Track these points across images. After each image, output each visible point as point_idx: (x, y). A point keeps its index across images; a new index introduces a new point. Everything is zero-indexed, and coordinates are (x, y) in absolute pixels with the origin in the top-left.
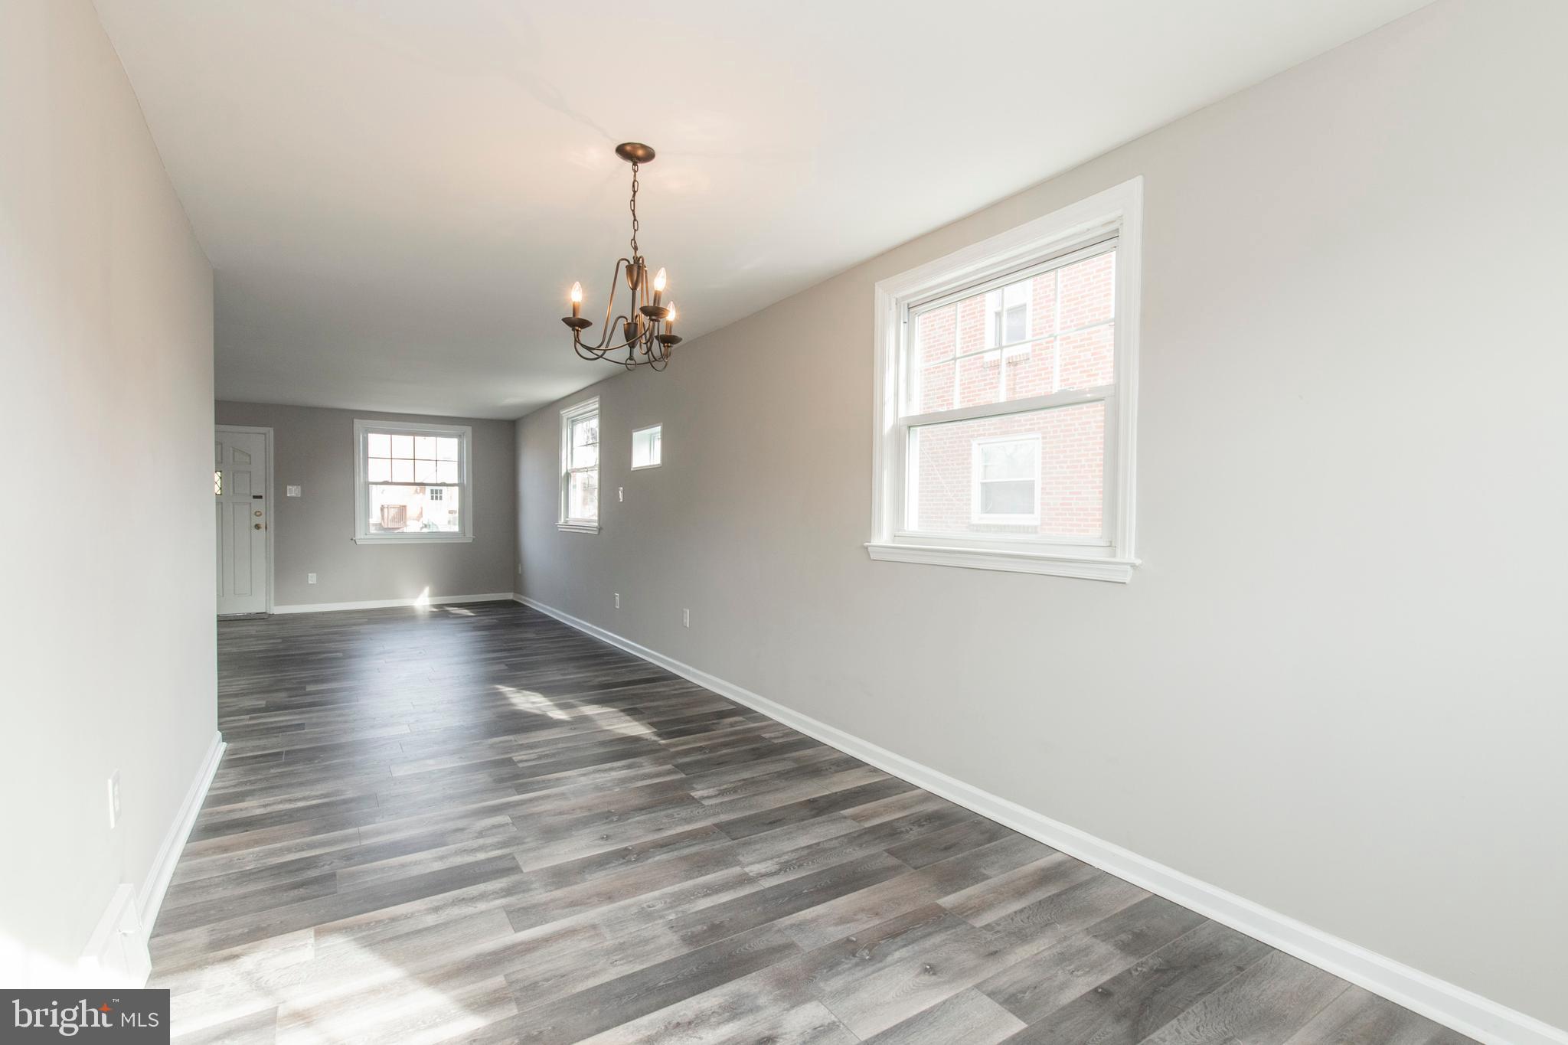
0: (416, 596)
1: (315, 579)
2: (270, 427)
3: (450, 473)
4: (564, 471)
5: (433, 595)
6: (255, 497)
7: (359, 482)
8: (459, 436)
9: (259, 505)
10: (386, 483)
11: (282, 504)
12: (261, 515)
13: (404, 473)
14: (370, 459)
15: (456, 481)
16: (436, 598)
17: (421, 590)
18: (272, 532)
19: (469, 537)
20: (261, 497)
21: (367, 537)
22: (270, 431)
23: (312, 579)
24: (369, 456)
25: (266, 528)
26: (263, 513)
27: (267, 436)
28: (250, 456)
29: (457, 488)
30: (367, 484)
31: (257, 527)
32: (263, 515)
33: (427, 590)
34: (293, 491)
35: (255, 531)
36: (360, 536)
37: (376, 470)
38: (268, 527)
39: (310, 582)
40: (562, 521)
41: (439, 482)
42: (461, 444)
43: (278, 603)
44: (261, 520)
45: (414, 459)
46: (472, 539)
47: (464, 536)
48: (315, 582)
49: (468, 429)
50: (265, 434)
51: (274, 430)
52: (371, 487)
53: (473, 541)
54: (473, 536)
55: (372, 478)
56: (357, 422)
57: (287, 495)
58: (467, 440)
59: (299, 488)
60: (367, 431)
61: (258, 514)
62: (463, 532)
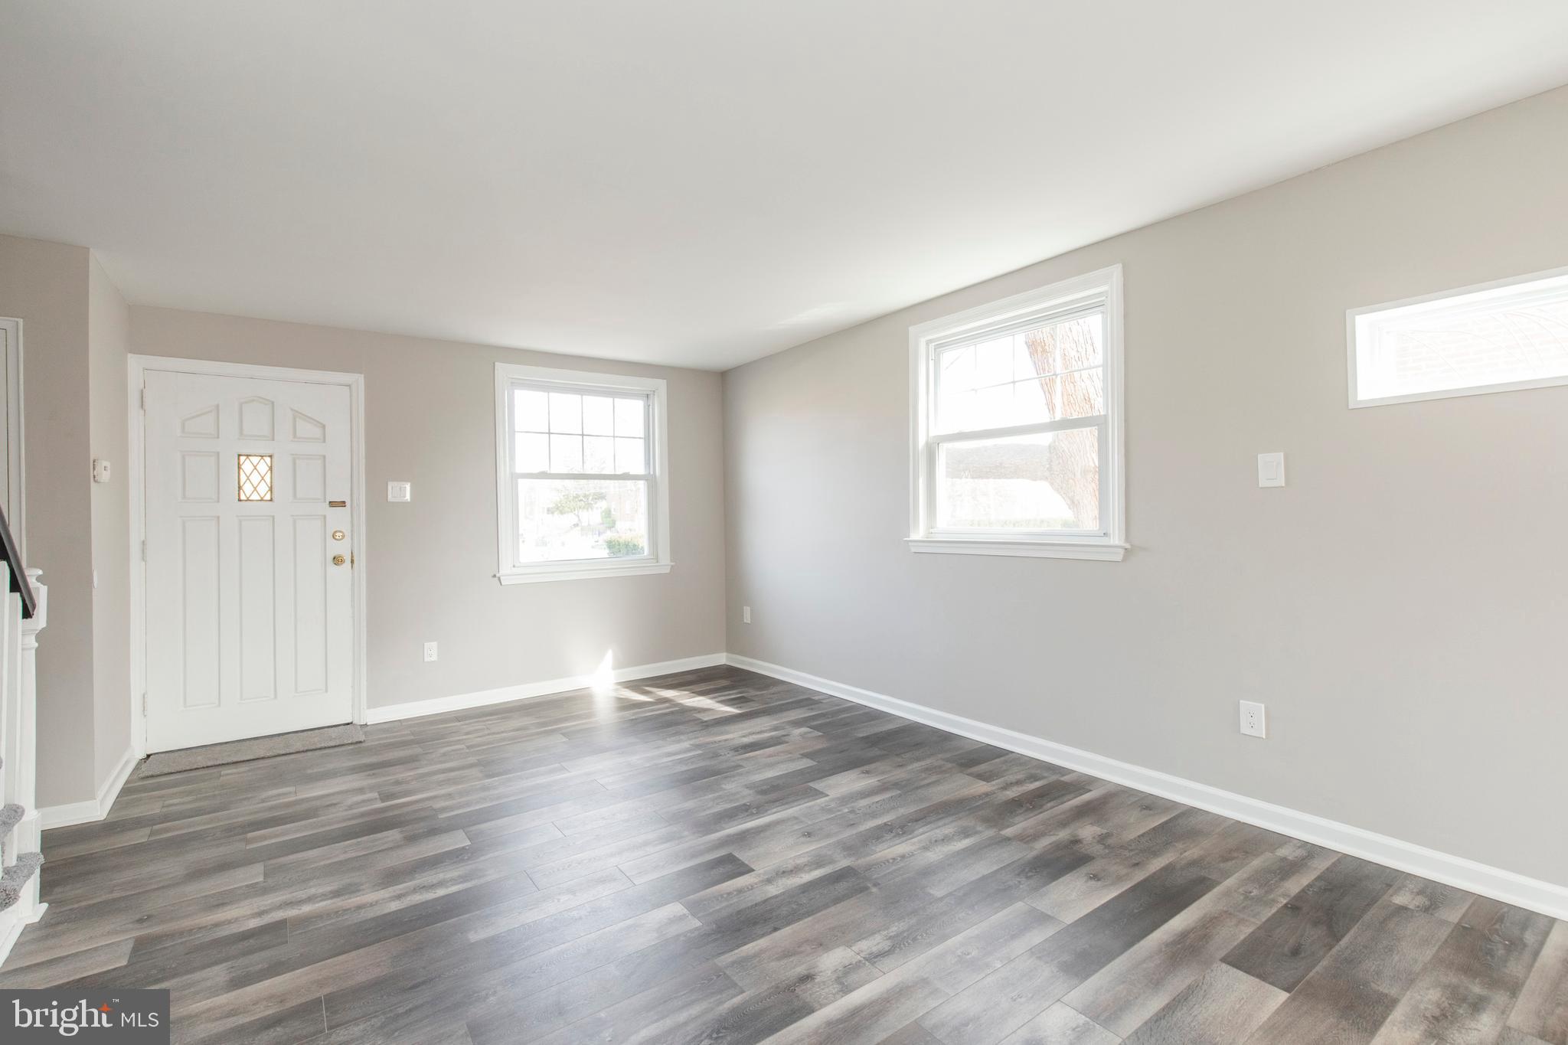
0: (594, 671)
1: (435, 652)
2: (361, 373)
3: (635, 457)
4: (922, 442)
5: (619, 665)
6: (332, 504)
7: (504, 473)
8: (646, 396)
9: (339, 519)
10: (544, 475)
11: (381, 516)
12: (343, 536)
13: (566, 458)
14: (517, 436)
15: (643, 471)
16: (622, 671)
17: (599, 660)
18: (363, 569)
19: (665, 563)
20: (343, 504)
21: (515, 570)
22: (358, 380)
23: (431, 651)
24: (518, 429)
25: (352, 561)
26: (348, 534)
27: (354, 389)
28: (324, 427)
30: (515, 477)
31: (337, 560)
32: (348, 539)
33: (609, 656)
34: (403, 492)
35: (333, 569)
36: (506, 569)
37: (527, 454)
38: (355, 559)
39: (426, 660)
40: (918, 533)
41: (619, 472)
42: (647, 408)
43: (373, 703)
44: (343, 548)
45: (583, 435)
46: (670, 567)
47: (657, 562)
48: (434, 658)
49: (661, 385)
50: (349, 386)
51: (365, 377)
52: (521, 481)
53: (671, 571)
54: (671, 561)
55: (521, 469)
56: (499, 368)
57: (391, 499)
58: (661, 405)
59: (413, 484)
60: (514, 384)
61: (337, 536)
62: (655, 556)
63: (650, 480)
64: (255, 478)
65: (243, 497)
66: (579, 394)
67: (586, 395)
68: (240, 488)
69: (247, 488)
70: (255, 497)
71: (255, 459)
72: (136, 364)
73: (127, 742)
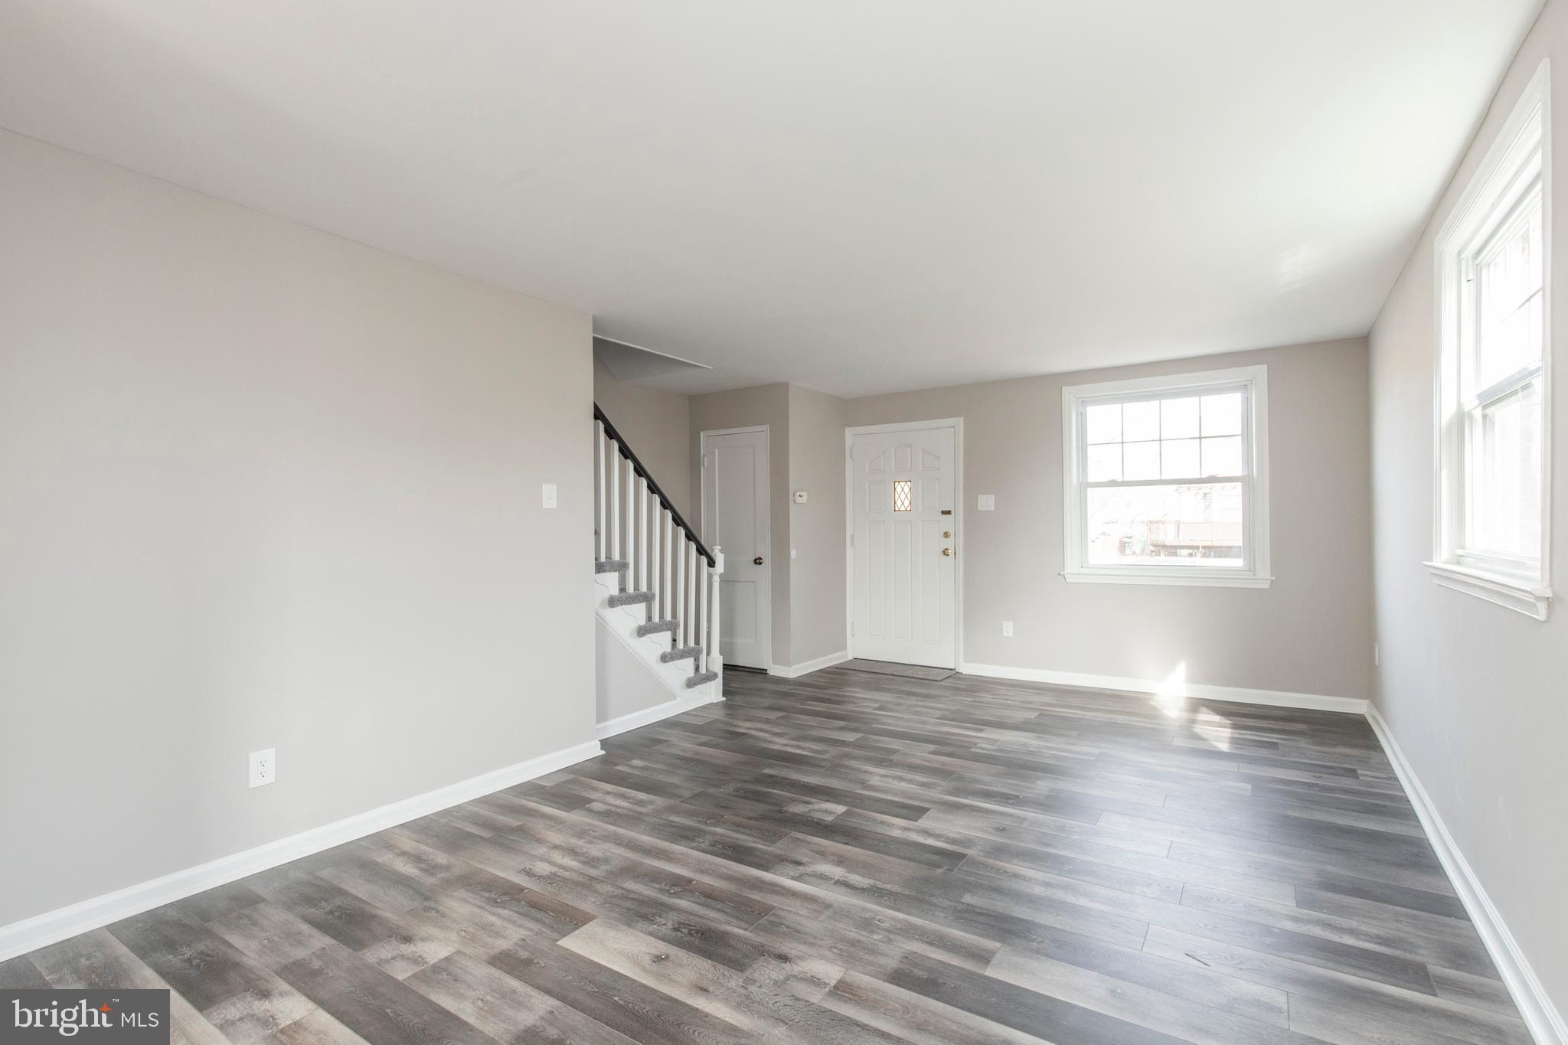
0: (1162, 680)
1: (1011, 630)
2: (960, 416)
3: (1228, 458)
5: (1193, 679)
6: (943, 513)
7: (1072, 479)
8: (1244, 388)
9: (947, 523)
10: (1113, 483)
11: (974, 520)
12: (949, 536)
13: (1142, 464)
14: (1089, 447)
15: (1237, 470)
16: (1197, 684)
17: (1171, 670)
18: (962, 560)
19: (1264, 577)
20: (949, 513)
21: (1083, 571)
22: (960, 422)
23: (1008, 629)
24: (1089, 442)
25: (955, 553)
26: (952, 533)
27: (956, 428)
28: (939, 457)
29: (1239, 485)
30: (1084, 486)
31: (944, 553)
32: (952, 536)
33: (1181, 669)
34: (986, 502)
35: (942, 558)
36: (1072, 568)
37: (1101, 464)
38: (957, 551)
39: (1005, 634)
41: (1204, 476)
42: (1247, 401)
43: (968, 660)
44: (948, 543)
45: (1160, 440)
46: (1270, 582)
47: (1255, 575)
48: (1011, 634)
49: (1260, 372)
50: (954, 427)
51: (964, 419)
52: (1090, 490)
53: (1270, 586)
54: (1271, 576)
55: (1092, 478)
56: (1067, 391)
57: (979, 509)
58: (1259, 395)
59: (993, 496)
60: (1084, 402)
61: (946, 535)
62: (1251, 568)
63: (1247, 481)
64: (903, 495)
65: (897, 509)
66: (1156, 400)
67: (1164, 399)
68: (895, 503)
69: (899, 503)
70: (903, 508)
71: (903, 484)
72: (849, 432)
73: (842, 646)
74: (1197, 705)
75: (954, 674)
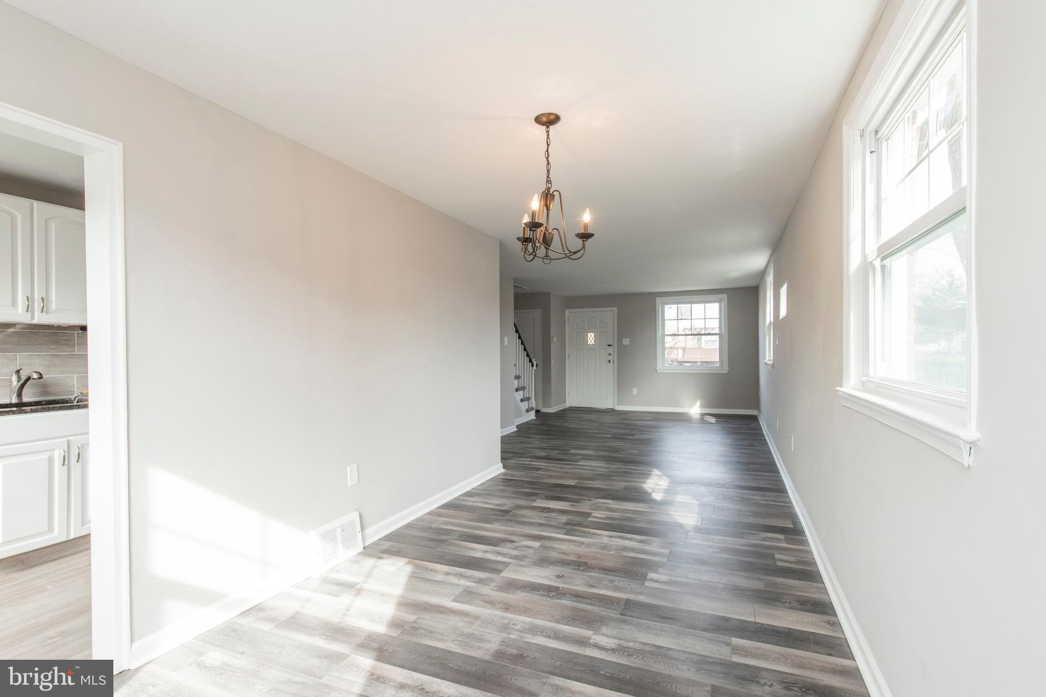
0: (692, 407)
1: (636, 392)
2: (616, 307)
3: (714, 325)
5: (702, 406)
6: (609, 345)
7: (659, 333)
8: (720, 301)
9: (610, 350)
10: (674, 335)
11: (622, 350)
13: (684, 325)
14: (665, 321)
15: (717, 331)
16: (703, 409)
17: (695, 403)
18: (616, 364)
19: (726, 369)
20: (611, 345)
21: (664, 368)
22: (615, 309)
23: (635, 391)
24: (666, 319)
28: (607, 323)
29: (718, 336)
30: (664, 335)
31: (609, 361)
32: (612, 355)
33: (698, 403)
34: (626, 342)
35: (608, 364)
36: (659, 367)
37: (670, 326)
38: (614, 361)
39: (634, 393)
41: (708, 332)
42: (720, 306)
43: (618, 404)
45: (691, 319)
47: (722, 368)
49: (725, 296)
50: (613, 311)
52: (666, 337)
53: (728, 372)
54: (728, 368)
55: (666, 333)
56: (658, 299)
57: (623, 344)
58: (724, 304)
59: (629, 339)
60: (664, 304)
61: (610, 354)
62: (722, 366)
63: (720, 335)
64: (591, 338)
65: (588, 344)
66: (689, 304)
67: (692, 304)
68: (588, 341)
70: (591, 343)
71: (591, 333)
72: (567, 311)
73: (565, 402)
74: (703, 415)
75: (613, 410)
